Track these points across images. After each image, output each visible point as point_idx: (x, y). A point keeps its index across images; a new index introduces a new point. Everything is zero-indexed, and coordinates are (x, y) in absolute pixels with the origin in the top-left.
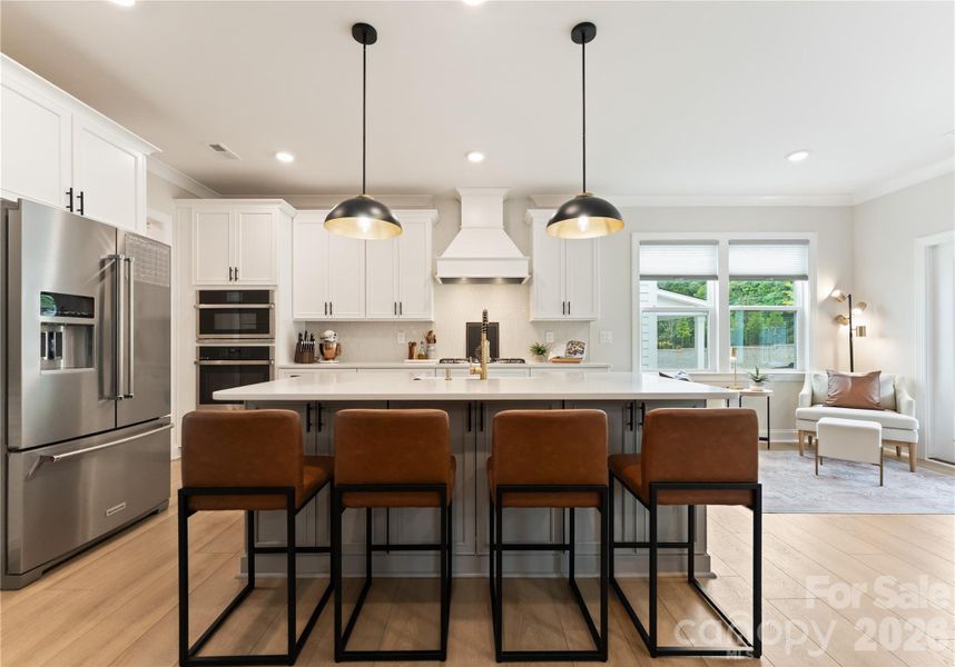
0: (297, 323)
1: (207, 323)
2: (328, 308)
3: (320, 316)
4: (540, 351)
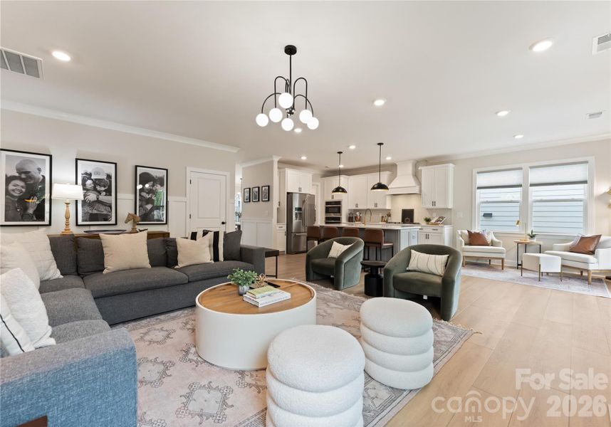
0: (350, 210)
1: (327, 211)
2: (357, 205)
3: (355, 208)
4: (428, 220)
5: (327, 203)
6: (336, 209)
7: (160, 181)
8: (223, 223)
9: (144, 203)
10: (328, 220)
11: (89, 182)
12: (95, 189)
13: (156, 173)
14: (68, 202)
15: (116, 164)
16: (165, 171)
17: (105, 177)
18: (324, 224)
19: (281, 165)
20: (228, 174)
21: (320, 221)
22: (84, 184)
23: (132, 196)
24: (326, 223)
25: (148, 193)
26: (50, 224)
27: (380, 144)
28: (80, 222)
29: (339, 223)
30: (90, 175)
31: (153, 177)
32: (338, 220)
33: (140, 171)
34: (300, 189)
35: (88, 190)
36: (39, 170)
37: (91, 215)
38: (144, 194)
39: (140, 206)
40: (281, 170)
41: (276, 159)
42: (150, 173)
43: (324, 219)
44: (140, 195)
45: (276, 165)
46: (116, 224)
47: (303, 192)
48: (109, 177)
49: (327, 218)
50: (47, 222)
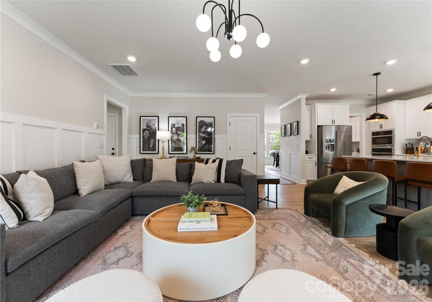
1: (375, 141)
2: (419, 134)
3: (415, 137)
5: (374, 134)
6: (387, 140)
7: (210, 125)
8: (254, 153)
9: (201, 140)
10: (375, 151)
11: (174, 129)
12: (177, 133)
13: (208, 120)
14: (163, 140)
15: (186, 117)
16: (213, 118)
17: (181, 126)
18: (370, 157)
19: (310, 102)
20: (258, 115)
21: (365, 152)
22: (172, 131)
23: (195, 136)
24: (373, 155)
25: (203, 134)
26: (158, 153)
28: (170, 152)
29: (391, 155)
30: (174, 125)
31: (206, 123)
32: (390, 152)
33: (199, 119)
34: (333, 121)
35: (173, 134)
36: (154, 124)
37: (176, 147)
38: (201, 134)
39: (199, 142)
40: (311, 106)
41: (303, 97)
42: (205, 120)
43: (370, 151)
44: (199, 135)
45: (303, 102)
46: (187, 153)
47: (337, 123)
48: (183, 125)
49: (374, 150)
50: (157, 152)
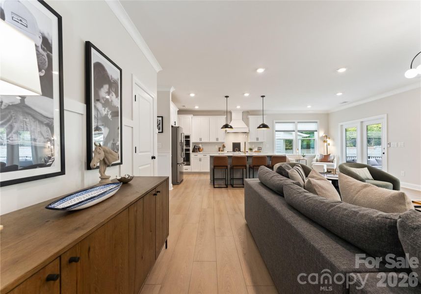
0: (194, 143)
3: (199, 141)
4: (251, 149)
8: (152, 158)
16: (119, 72)
20: (155, 96)
27: (263, 96)
33: (96, 57)
34: (175, 123)
42: (106, 68)
